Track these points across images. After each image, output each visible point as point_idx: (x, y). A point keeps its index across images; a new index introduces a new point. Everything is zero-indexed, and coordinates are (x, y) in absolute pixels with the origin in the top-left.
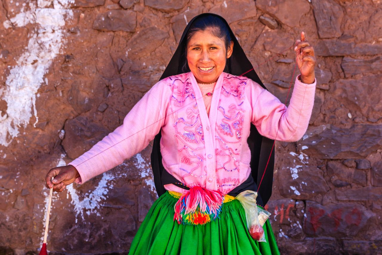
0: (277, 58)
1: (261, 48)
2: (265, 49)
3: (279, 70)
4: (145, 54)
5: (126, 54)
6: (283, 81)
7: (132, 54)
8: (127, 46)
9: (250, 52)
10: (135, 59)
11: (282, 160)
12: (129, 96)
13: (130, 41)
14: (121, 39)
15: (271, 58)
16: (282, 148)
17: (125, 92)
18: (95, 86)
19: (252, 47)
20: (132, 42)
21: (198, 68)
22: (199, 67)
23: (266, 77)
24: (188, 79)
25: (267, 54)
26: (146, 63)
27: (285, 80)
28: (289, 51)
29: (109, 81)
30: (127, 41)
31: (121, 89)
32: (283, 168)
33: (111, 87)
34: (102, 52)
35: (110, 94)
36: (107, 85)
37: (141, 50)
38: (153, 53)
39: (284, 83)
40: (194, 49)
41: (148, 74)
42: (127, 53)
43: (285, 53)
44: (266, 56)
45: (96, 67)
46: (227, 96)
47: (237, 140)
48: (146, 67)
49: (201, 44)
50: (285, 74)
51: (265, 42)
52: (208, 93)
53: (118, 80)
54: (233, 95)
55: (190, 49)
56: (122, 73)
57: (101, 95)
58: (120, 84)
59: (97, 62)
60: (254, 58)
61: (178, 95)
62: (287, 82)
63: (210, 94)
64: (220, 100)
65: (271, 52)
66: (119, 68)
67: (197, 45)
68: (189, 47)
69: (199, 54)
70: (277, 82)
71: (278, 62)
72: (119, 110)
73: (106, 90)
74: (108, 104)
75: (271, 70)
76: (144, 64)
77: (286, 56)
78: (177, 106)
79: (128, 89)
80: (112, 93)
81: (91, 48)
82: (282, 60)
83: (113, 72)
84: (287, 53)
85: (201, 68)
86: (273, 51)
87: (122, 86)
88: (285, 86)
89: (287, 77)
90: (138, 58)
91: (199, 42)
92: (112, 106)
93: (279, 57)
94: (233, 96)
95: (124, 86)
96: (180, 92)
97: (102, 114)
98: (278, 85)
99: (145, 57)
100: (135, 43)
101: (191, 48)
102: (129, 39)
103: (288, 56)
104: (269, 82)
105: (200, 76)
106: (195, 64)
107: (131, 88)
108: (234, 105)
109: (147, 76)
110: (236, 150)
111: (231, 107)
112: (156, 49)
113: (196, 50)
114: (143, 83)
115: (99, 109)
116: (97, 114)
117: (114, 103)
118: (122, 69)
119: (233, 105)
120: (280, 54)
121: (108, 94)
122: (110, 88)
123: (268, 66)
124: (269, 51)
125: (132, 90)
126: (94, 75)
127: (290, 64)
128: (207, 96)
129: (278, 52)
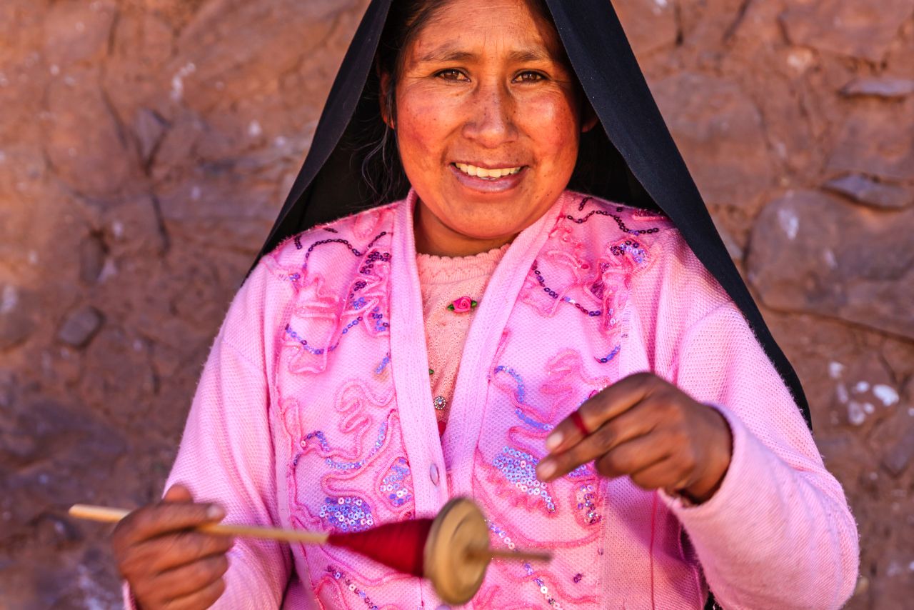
0: (843, 78)
1: (768, 34)
2: (786, 41)
3: (854, 131)
4: (254, 85)
5: (171, 88)
6: (876, 180)
7: (197, 87)
8: (175, 52)
9: (719, 57)
10: (211, 108)
11: (887, 533)
12: (194, 271)
13: (188, 32)
14: (150, 23)
15: (816, 80)
16: (885, 477)
17: (175, 256)
18: (43, 235)
19: (729, 34)
20: (197, 37)
21: (449, 169)
22: (453, 164)
23: (799, 161)
24: (384, 234)
25: (798, 61)
26: (262, 126)
27: (882, 174)
28: (896, 46)
29: (105, 208)
30: (177, 33)
31: (156, 242)
32: (893, 570)
33: (112, 236)
34: (69, 88)
35: (109, 269)
36: (97, 226)
37: (238, 66)
38: (291, 80)
39: (878, 188)
40: (436, 74)
41: (273, 174)
42: (177, 84)
43: (877, 54)
44: (795, 70)
45: (45, 152)
46: (546, 312)
47: (580, 533)
48: (263, 142)
49: (477, 52)
50: (881, 148)
51: (786, 10)
52: (458, 302)
53: (143, 207)
54: (578, 306)
55: (416, 74)
56: (159, 173)
57: (72, 274)
58: (150, 220)
59: (46, 129)
60: (740, 81)
61: (315, 319)
62: (891, 183)
63: (466, 306)
64: (506, 334)
65: (815, 52)
66: (147, 150)
67: (459, 56)
68: (414, 64)
69: (461, 99)
70: (848, 185)
71: (848, 97)
72: (153, 333)
73: (91, 249)
74: (105, 308)
75: (817, 131)
76: (255, 129)
77: (884, 65)
78: (305, 373)
79: (187, 240)
80: (119, 263)
81: (20, 70)
82: (868, 85)
83: (121, 168)
84: (888, 54)
85: (464, 168)
86: (822, 45)
87: (163, 229)
88: (884, 201)
89: (894, 159)
90: (225, 105)
91: (467, 42)
92: (121, 317)
93: (853, 70)
94: (577, 311)
95: (170, 227)
96: (330, 301)
97: (76, 355)
98: (852, 199)
99: (260, 98)
100: (209, 38)
101: (423, 69)
102: (184, 24)
103: (893, 65)
104: (812, 187)
105: (457, 205)
106: (436, 149)
107: (201, 238)
108: (575, 355)
109: (268, 181)
110: (577, 578)
111: (560, 363)
112: (301, 60)
113: (446, 78)
114: (251, 212)
115: (65, 335)
116: (56, 357)
117: (128, 305)
118: (160, 157)
119: (570, 357)
120: (854, 60)
121: (100, 266)
122: (107, 240)
123: (804, 113)
124: (806, 46)
125: (206, 245)
126: (37, 188)
127: (900, 99)
128: (450, 316)
129: (849, 51)
